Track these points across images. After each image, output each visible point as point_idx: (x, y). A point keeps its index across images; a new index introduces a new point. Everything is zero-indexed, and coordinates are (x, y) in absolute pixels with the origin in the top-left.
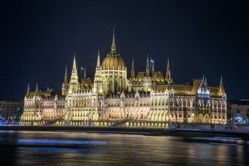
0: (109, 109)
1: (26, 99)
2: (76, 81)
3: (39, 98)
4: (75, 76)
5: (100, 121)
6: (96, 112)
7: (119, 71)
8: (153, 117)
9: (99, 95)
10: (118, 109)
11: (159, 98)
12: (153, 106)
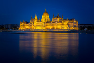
0: (47, 26)
1: (20, 24)
2: (36, 19)
3: (24, 23)
4: (36, 17)
5: (45, 29)
6: (44, 27)
7: (47, 16)
8: (63, 28)
9: (45, 23)
10: (50, 26)
11: (64, 23)
12: (63, 25)
